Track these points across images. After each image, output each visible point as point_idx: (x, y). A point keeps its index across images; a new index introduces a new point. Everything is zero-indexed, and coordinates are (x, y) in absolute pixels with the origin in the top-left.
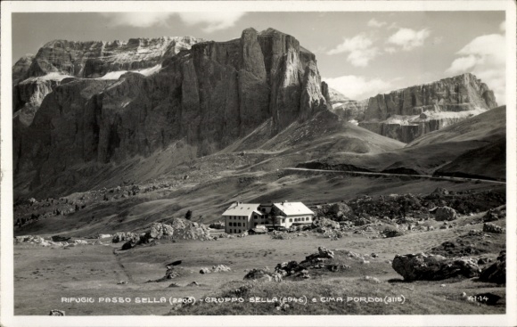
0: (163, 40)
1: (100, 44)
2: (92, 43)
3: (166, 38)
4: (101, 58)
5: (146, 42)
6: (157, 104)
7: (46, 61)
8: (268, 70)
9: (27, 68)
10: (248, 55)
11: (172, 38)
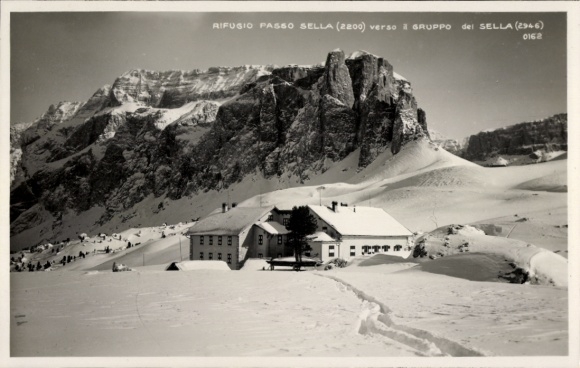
0: (245, 68)
1: (179, 74)
2: (170, 73)
3: (248, 66)
4: (180, 88)
5: (226, 71)
6: (233, 135)
7: (121, 91)
8: (357, 96)
9: (103, 100)
10: (334, 79)
11: (254, 67)
